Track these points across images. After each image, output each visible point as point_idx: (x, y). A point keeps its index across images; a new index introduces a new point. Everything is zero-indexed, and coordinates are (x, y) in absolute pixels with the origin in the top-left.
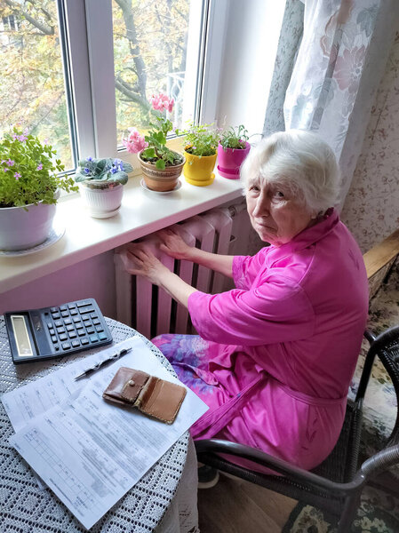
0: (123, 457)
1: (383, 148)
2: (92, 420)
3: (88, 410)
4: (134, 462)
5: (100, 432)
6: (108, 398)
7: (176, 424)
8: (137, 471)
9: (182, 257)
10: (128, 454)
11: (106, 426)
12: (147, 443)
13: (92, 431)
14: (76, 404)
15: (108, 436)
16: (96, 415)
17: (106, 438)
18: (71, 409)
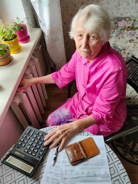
0: (99, 178)
1: (66, 3)
2: (77, 176)
3: (71, 174)
4: (104, 177)
5: (83, 178)
6: (74, 164)
7: (101, 151)
8: (108, 179)
9: (31, 84)
10: (99, 176)
11: (83, 174)
12: (100, 166)
13: (81, 180)
14: (66, 176)
15: (87, 176)
16: (76, 173)
17: (88, 178)
18: (66, 180)
